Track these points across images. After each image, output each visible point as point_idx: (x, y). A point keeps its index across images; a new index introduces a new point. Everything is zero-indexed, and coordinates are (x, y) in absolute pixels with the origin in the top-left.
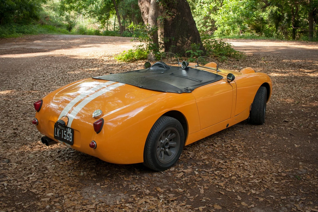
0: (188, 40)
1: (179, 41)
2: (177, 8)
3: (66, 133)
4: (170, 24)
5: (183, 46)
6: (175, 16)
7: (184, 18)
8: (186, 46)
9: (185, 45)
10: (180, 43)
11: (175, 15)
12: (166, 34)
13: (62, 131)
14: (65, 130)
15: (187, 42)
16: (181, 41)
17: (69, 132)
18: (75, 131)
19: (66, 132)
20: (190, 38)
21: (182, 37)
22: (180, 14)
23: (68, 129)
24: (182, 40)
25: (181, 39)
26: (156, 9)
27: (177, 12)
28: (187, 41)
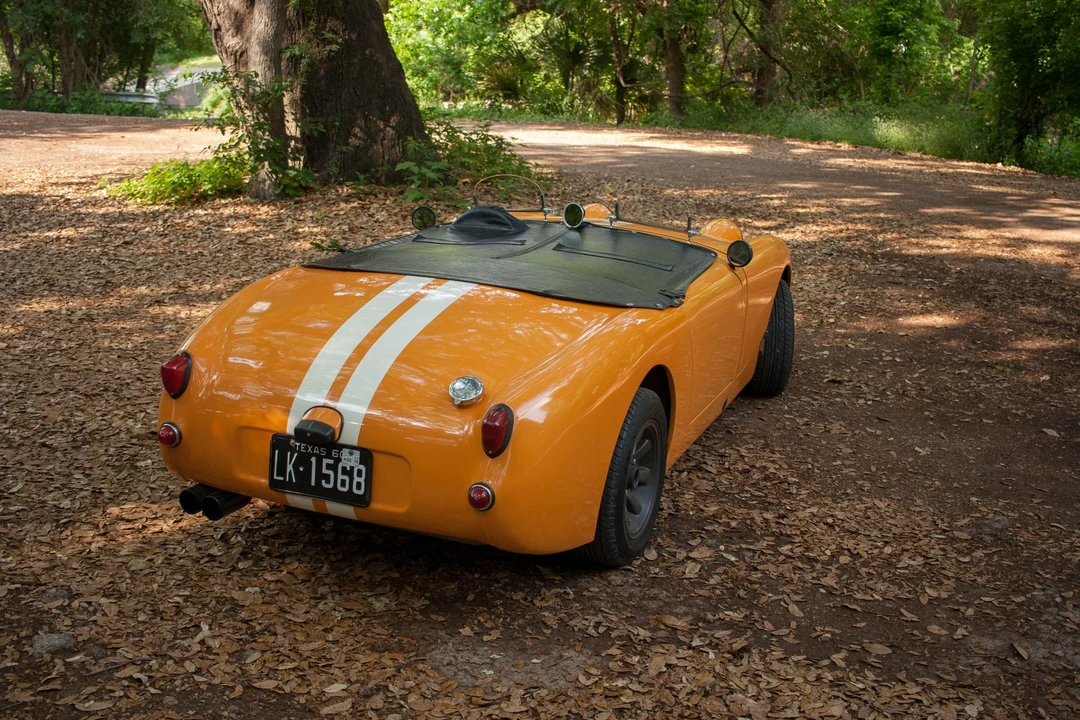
0: (386, 126)
1: (357, 130)
2: (343, 18)
3: (333, 467)
4: (322, 72)
5: (372, 146)
6: (337, 43)
7: (367, 52)
8: (380, 147)
9: (376, 142)
10: (360, 138)
11: (340, 40)
12: (310, 106)
13: (313, 459)
14: (329, 456)
15: (382, 135)
16: (361, 130)
17: (351, 460)
18: (375, 455)
19: (331, 462)
20: (393, 121)
21: (366, 118)
22: (354, 37)
23: (345, 452)
24: (366, 126)
25: (361, 122)
26: (278, 19)
27: (344, 31)
28: (382, 130)
